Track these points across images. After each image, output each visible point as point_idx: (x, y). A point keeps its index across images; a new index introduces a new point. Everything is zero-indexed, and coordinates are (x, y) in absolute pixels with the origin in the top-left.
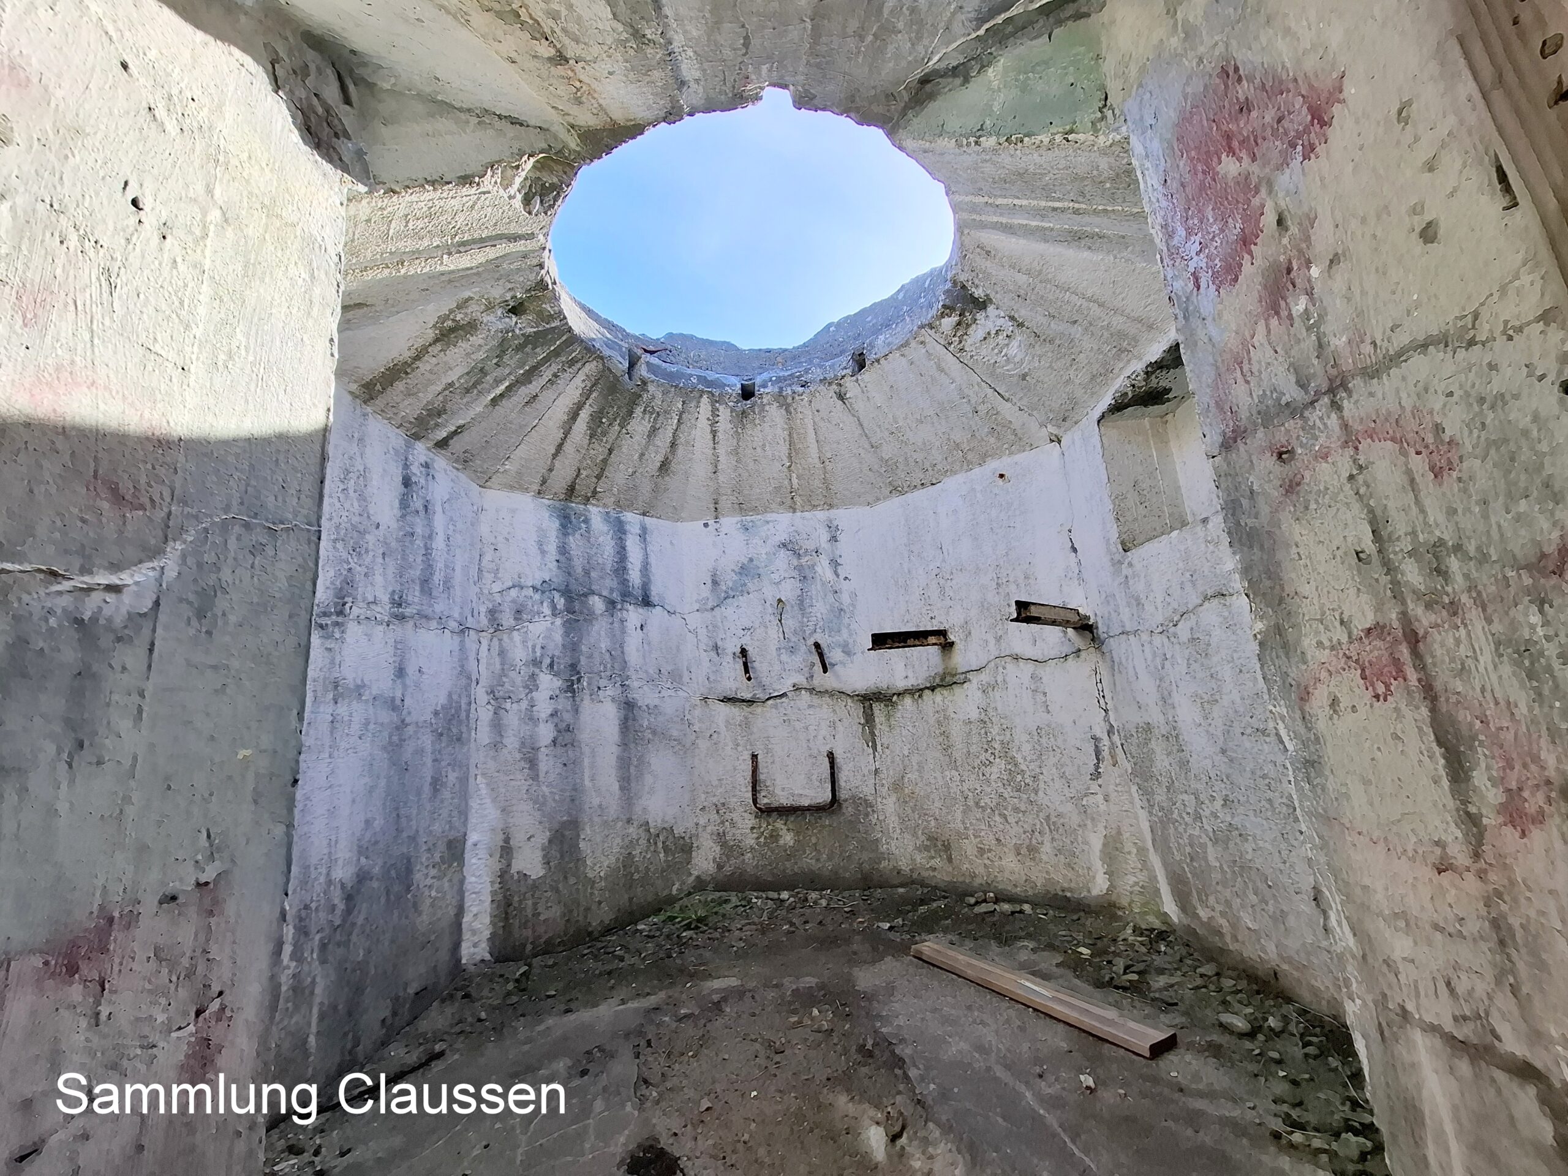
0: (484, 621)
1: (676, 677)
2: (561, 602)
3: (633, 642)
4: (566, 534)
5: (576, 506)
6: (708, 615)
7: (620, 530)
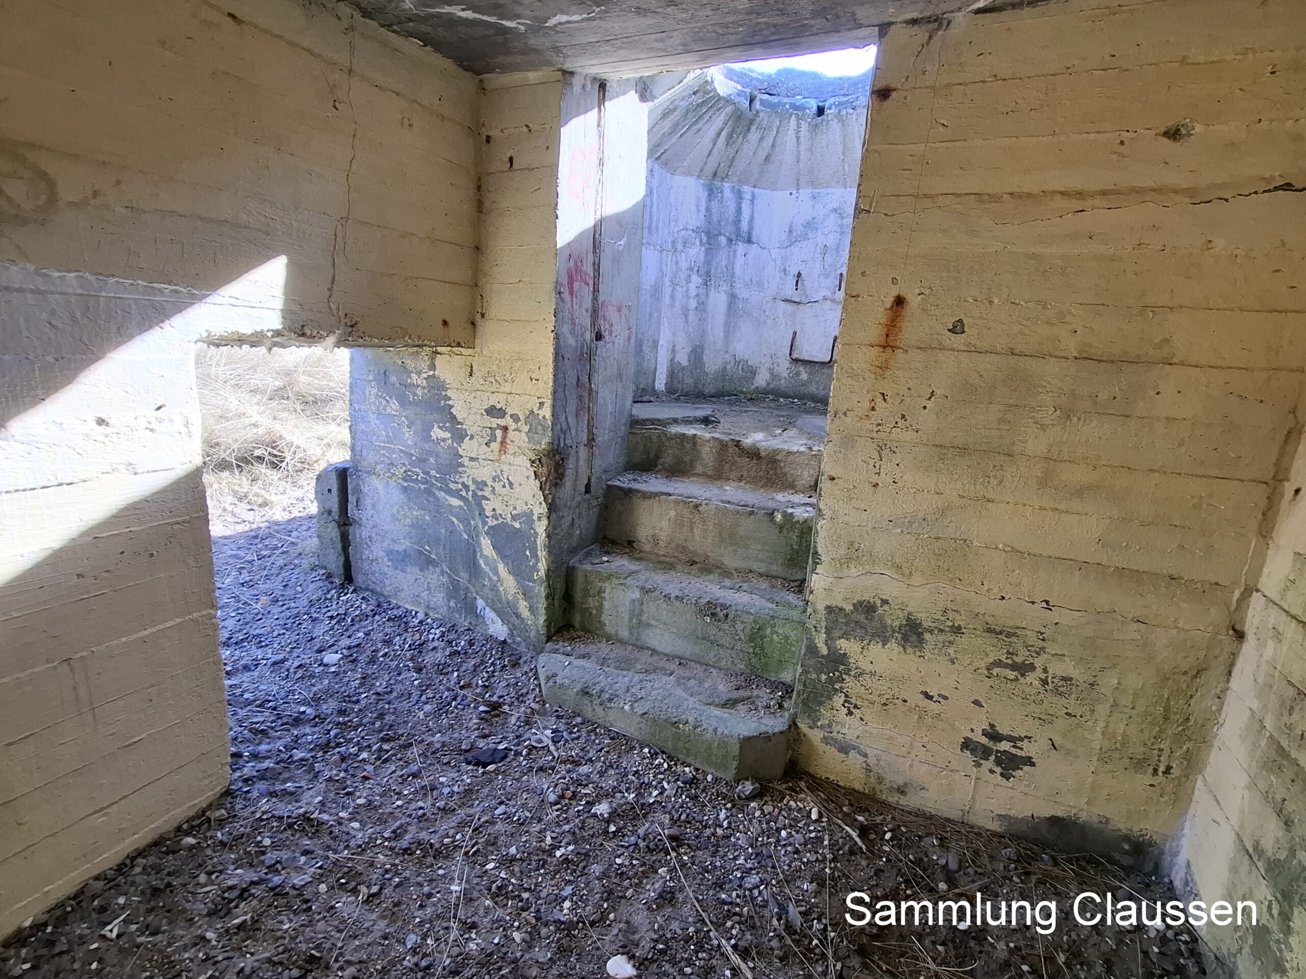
0: (670, 246)
1: (760, 284)
2: (705, 239)
3: (739, 261)
4: (710, 200)
5: (717, 183)
6: (783, 251)
7: (739, 195)
